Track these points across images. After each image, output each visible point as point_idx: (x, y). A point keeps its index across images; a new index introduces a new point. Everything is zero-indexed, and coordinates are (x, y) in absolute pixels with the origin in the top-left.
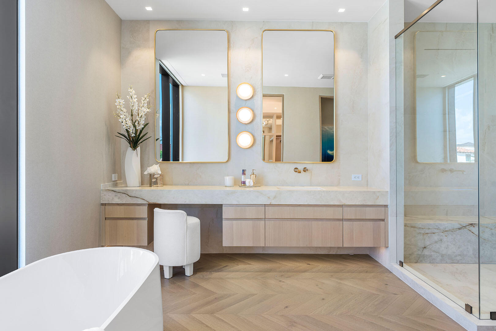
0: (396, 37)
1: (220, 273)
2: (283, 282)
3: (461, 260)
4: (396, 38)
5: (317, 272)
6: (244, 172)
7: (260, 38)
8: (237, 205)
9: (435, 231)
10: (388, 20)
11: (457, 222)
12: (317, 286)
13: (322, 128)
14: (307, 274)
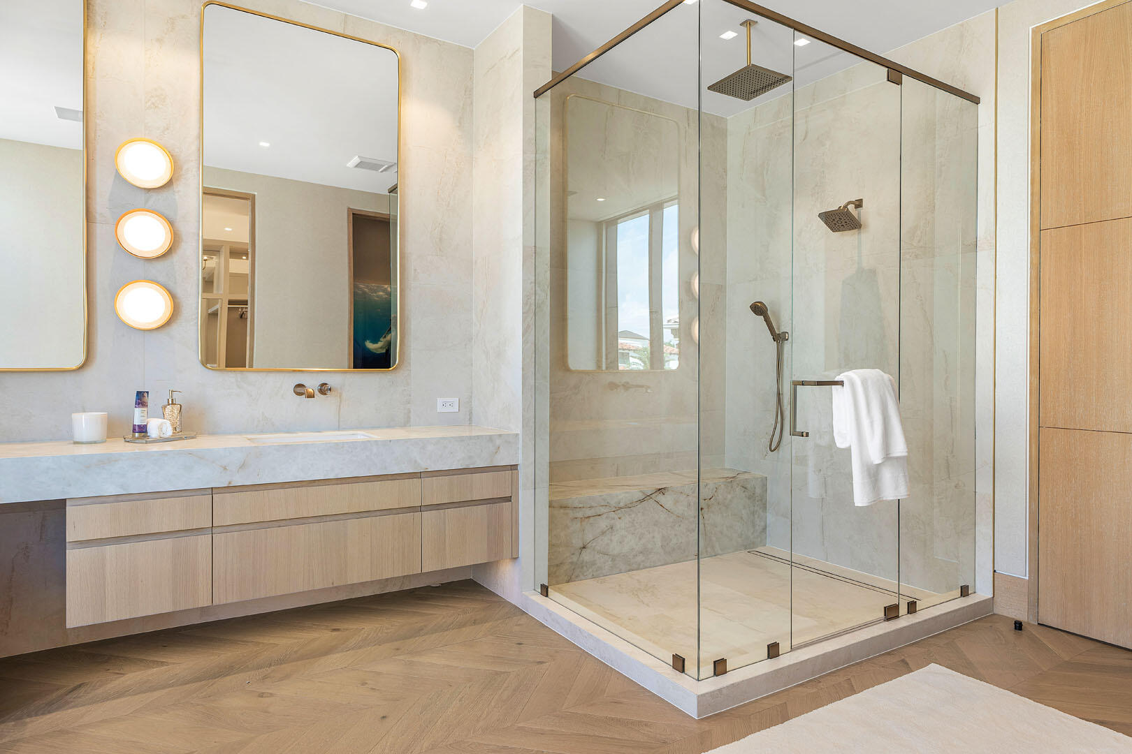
0: (537, 94)
1: (54, 714)
2: (271, 695)
3: (643, 561)
4: (536, 97)
5: (360, 648)
6: (141, 399)
7: (195, 21)
8: (120, 499)
9: (603, 510)
10: (521, 53)
11: (636, 487)
12: (364, 684)
13: (355, 287)
14: (335, 659)
